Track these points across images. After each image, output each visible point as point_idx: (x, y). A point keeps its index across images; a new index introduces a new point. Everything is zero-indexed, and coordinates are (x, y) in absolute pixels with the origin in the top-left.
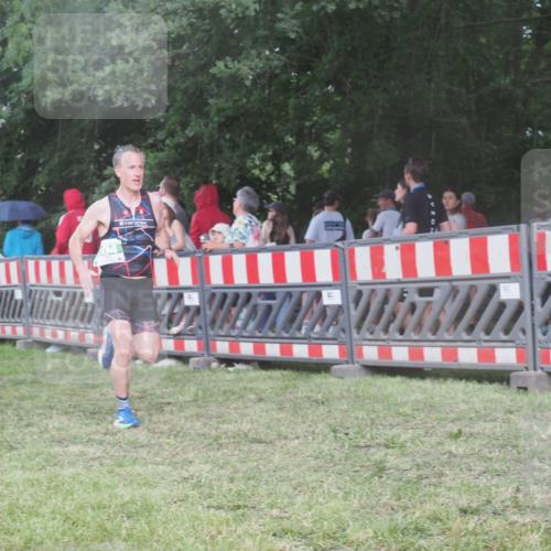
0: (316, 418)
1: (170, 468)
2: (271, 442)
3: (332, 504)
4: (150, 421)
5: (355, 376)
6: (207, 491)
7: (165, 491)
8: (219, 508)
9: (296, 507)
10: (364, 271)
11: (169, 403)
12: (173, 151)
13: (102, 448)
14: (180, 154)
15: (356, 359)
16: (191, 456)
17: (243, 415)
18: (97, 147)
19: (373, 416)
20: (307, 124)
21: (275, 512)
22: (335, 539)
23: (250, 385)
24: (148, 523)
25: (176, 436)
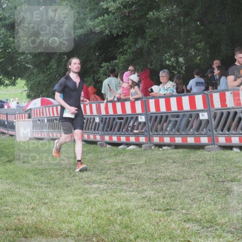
0: (199, 169)
1: (137, 193)
2: (180, 181)
3: (209, 207)
4: (127, 173)
5: (216, 151)
6: (153, 203)
7: (135, 203)
8: (159, 210)
9: (193, 209)
10: (217, 104)
11: (134, 165)
12: (131, 55)
13: (106, 185)
14: (134, 56)
15: (215, 143)
16: (145, 187)
17: (167, 169)
18: (97, 54)
19: (225, 168)
20: (189, 39)
21: (184, 211)
22: (212, 223)
23: (169, 156)
24: (129, 218)
25: (138, 179)
